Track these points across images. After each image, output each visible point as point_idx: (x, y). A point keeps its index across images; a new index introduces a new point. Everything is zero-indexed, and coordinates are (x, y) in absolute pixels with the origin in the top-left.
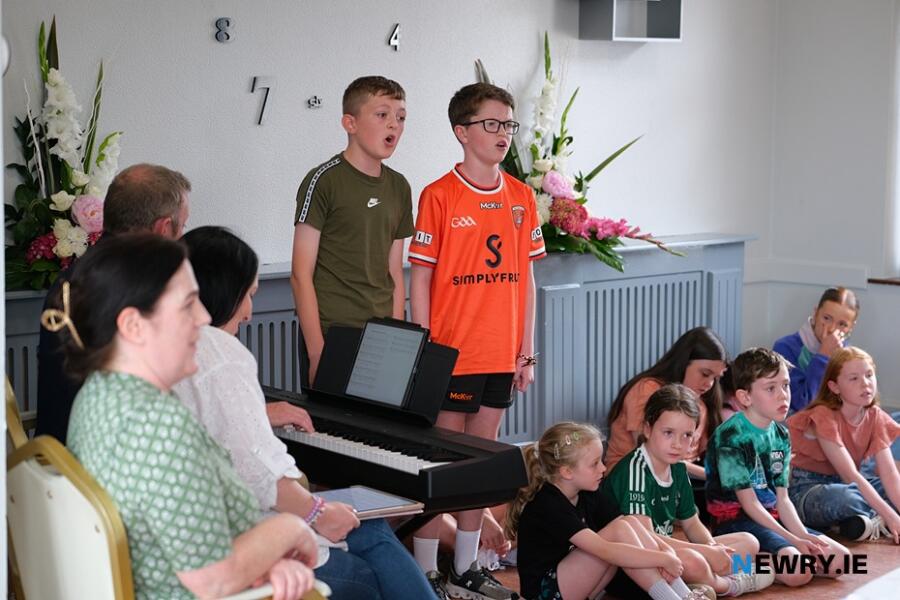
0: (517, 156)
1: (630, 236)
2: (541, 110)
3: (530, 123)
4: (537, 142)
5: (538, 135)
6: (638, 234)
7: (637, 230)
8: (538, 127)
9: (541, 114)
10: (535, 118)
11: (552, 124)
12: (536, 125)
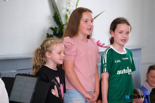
0: (60, 18)
1: (101, 46)
2: (69, 2)
3: (65, 6)
4: (68, 13)
5: (68, 10)
6: (104, 46)
7: (104, 44)
8: (68, 8)
9: (69, 3)
10: (67, 5)
11: (73, 6)
12: (67, 7)
